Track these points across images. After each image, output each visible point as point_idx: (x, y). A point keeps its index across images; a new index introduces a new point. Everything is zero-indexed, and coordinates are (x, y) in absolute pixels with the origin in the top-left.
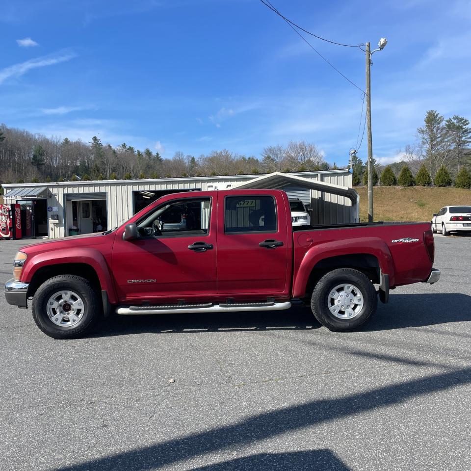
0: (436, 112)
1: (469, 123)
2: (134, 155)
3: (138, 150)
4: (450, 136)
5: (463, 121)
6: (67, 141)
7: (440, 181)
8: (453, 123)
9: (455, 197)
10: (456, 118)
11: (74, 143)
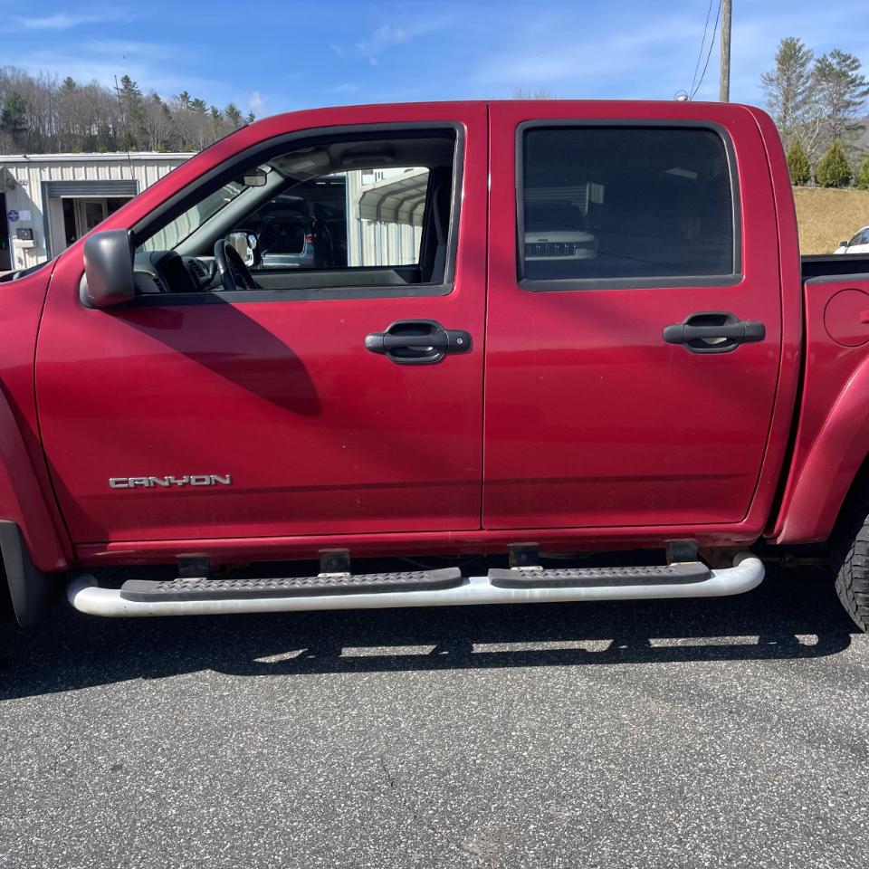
0: (798, 40)
1: (859, 66)
2: (206, 117)
3: (212, 107)
4: (822, 90)
5: (848, 62)
6: (70, 83)
7: (828, 176)
8: (830, 65)
9: (857, 209)
10: (837, 54)
11: (86, 88)
